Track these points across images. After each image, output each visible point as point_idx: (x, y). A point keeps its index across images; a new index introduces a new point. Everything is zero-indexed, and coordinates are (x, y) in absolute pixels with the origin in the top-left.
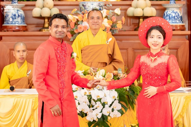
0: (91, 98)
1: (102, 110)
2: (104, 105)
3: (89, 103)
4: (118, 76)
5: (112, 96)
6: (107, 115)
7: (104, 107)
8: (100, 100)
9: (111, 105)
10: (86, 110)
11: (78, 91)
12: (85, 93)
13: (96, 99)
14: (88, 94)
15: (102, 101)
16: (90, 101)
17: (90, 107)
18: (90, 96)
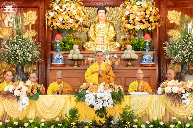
0: (96, 97)
1: (102, 103)
2: (104, 101)
3: (95, 100)
4: (112, 85)
5: (108, 96)
6: (106, 106)
7: (104, 102)
8: (102, 98)
9: (107, 101)
10: (94, 103)
11: (90, 94)
12: (93, 94)
13: (99, 98)
14: (95, 95)
15: (103, 99)
16: (96, 99)
17: (96, 102)
18: (96, 96)
